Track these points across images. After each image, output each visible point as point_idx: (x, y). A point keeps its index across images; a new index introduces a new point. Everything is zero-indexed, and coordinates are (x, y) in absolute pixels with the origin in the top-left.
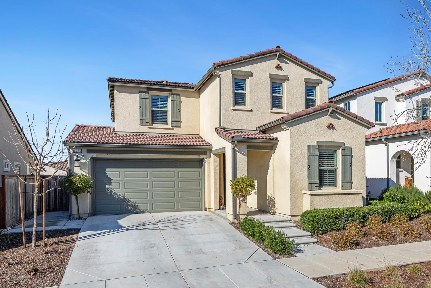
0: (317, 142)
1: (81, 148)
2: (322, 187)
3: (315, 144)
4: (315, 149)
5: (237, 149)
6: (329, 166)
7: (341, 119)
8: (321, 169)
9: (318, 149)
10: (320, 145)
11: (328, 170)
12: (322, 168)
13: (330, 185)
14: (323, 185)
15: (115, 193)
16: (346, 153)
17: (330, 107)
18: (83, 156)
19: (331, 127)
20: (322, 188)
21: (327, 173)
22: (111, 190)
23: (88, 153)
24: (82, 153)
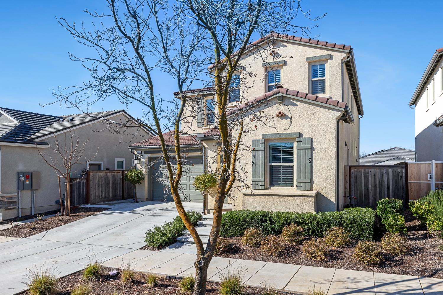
0: (263, 135)
1: (141, 150)
2: (274, 186)
3: (261, 138)
4: (260, 143)
5: (208, 147)
6: (282, 162)
7: (297, 105)
8: (273, 166)
9: (264, 143)
10: (266, 139)
11: (283, 167)
12: (273, 164)
13: (288, 184)
14: (274, 184)
15: (165, 184)
16: (303, 146)
17: (279, 93)
18: (142, 156)
19: (281, 115)
20: (272, 188)
21: (281, 170)
22: (163, 182)
23: (144, 154)
24: (141, 153)
